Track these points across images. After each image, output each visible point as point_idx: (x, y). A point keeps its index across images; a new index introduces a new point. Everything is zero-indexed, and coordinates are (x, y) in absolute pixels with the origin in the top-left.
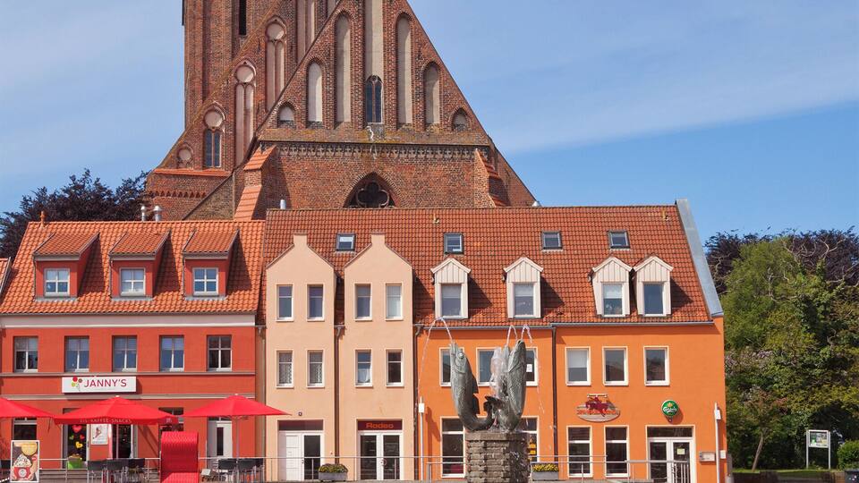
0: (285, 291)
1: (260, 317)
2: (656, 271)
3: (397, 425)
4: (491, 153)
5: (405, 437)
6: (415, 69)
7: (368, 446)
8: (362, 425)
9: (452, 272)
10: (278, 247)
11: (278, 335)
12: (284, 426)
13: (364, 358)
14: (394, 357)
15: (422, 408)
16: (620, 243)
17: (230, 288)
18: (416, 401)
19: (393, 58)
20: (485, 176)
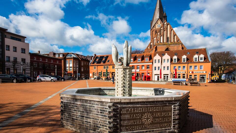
0: (155, 60)
1: (153, 63)
2: (202, 56)
3: (168, 75)
4: (182, 44)
5: (169, 76)
6: (173, 36)
7: (165, 77)
8: (164, 75)
9: (175, 57)
10: (155, 55)
11: (155, 65)
12: (155, 75)
13: (164, 67)
14: (168, 67)
15: (171, 73)
16: (197, 53)
17: (150, 60)
18: (170, 72)
19: (170, 35)
20: (181, 47)
